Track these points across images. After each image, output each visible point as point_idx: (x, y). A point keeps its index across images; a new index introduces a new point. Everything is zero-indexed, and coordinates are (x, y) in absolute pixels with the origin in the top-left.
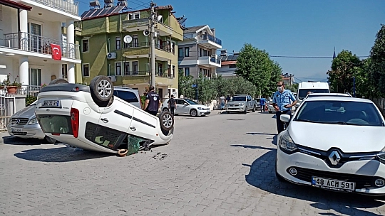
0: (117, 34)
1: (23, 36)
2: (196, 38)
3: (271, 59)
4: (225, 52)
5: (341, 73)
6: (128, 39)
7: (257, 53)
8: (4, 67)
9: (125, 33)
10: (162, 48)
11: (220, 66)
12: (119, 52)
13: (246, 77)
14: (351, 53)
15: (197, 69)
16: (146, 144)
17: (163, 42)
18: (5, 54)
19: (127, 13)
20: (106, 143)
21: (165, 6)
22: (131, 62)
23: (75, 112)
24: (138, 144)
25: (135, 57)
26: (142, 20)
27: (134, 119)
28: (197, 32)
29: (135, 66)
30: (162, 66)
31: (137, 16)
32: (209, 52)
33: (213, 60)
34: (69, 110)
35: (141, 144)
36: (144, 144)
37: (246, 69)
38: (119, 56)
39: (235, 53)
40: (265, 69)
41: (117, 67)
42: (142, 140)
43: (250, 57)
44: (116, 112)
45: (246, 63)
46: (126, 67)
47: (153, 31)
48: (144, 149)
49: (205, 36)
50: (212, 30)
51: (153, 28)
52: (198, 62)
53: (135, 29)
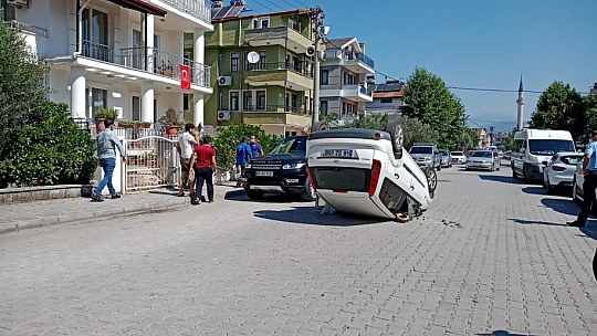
0: (235, 48)
1: (149, 52)
2: (340, 57)
3: (452, 91)
4: (373, 77)
5: (557, 116)
6: (253, 58)
9: (248, 48)
10: (297, 69)
11: (371, 99)
12: (237, 76)
13: (420, 116)
14: (568, 87)
15: (339, 103)
17: (298, 62)
19: (252, 17)
20: (390, 204)
21: (304, 9)
22: (254, 92)
23: (377, 164)
25: (263, 84)
26: (275, 30)
27: (415, 176)
28: (343, 47)
29: (260, 96)
30: (296, 99)
31: (265, 23)
32: (352, 79)
33: (363, 91)
34: (371, 162)
37: (419, 105)
38: (236, 82)
39: (389, 79)
40: (445, 106)
41: (232, 98)
43: (423, 88)
44: (404, 165)
45: (420, 96)
46: (247, 97)
47: (319, 49)
49: (349, 54)
50: (361, 45)
51: (318, 45)
52: (342, 93)
53: (264, 43)
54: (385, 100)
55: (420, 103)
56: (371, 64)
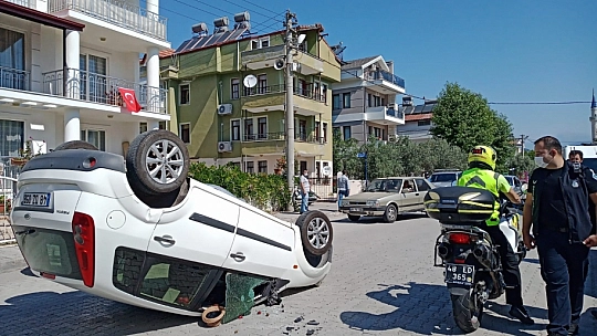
0: (234, 73)
1: (71, 74)
2: (362, 77)
4: (409, 99)
6: (250, 82)
7: (469, 99)
8: (41, 128)
9: (245, 72)
10: (305, 94)
11: (403, 122)
12: (236, 103)
13: (450, 139)
15: (363, 128)
16: (270, 289)
17: (307, 84)
18: (42, 107)
19: (250, 39)
20: (172, 294)
21: (311, 25)
22: (255, 119)
23: (84, 222)
24: (252, 292)
25: (262, 110)
26: (273, 49)
27: (241, 232)
28: (363, 67)
29: (261, 125)
30: (306, 125)
31: (265, 43)
32: (383, 100)
33: (391, 113)
34: (70, 218)
35: (258, 290)
36: (266, 290)
37: (450, 126)
38: (236, 109)
39: (427, 100)
40: (484, 125)
41: (233, 127)
42: (259, 282)
43: (456, 105)
44: (196, 218)
45: (451, 115)
46: (248, 126)
47: (290, 61)
48: (265, 303)
49: (378, 73)
50: (389, 64)
51: (290, 56)
52: (366, 117)
53: (261, 65)
54: (421, 123)
55: (451, 123)
56: (401, 84)
